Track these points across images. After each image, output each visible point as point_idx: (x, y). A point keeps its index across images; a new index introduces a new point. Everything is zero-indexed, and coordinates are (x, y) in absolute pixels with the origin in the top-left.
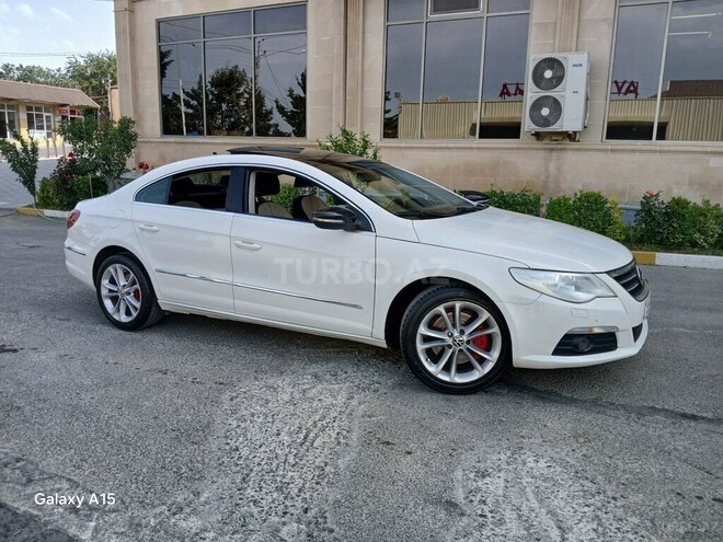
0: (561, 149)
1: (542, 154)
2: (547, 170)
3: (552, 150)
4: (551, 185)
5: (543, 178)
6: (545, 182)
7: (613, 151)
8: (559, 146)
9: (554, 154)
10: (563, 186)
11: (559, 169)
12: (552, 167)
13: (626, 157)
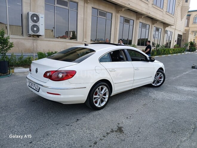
0: (37, 40)
1: (32, 41)
2: (34, 45)
3: (34, 40)
4: (35, 50)
5: (33, 48)
6: (34, 49)
7: (49, 41)
8: (36, 39)
9: (35, 41)
10: (38, 50)
11: (37, 45)
12: (35, 44)
13: (52, 42)
